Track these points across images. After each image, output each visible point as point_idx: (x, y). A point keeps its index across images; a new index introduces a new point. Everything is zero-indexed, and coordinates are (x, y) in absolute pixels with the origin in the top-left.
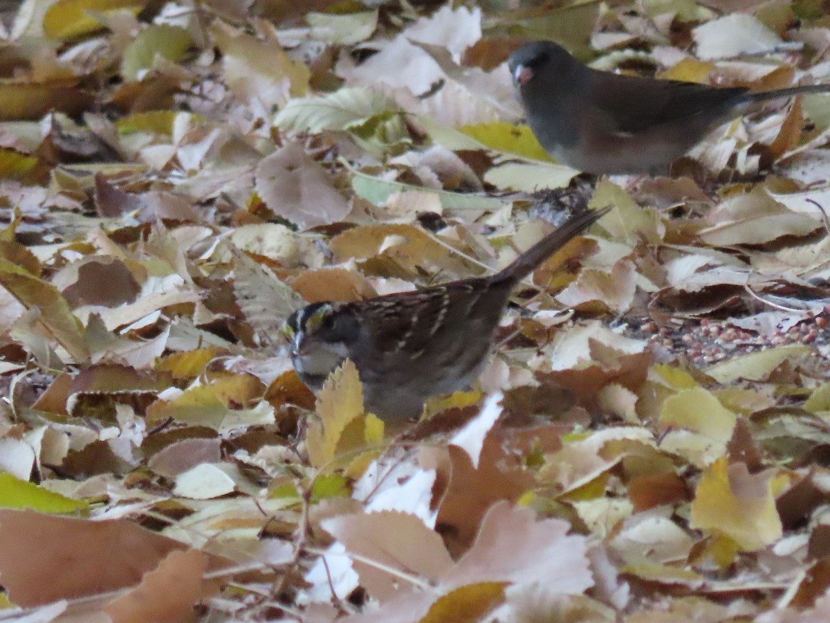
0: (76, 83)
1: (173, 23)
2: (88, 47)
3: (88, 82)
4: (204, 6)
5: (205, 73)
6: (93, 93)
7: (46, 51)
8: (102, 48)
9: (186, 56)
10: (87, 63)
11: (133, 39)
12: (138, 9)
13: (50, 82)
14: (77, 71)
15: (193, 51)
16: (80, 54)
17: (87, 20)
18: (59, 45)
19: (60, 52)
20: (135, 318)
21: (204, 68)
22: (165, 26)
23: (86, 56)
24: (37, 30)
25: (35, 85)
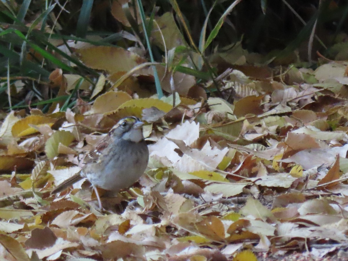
0: (25, 156)
1: (66, 130)
2: (32, 140)
3: (31, 155)
4: (79, 123)
5: (80, 151)
6: (33, 160)
7: (13, 142)
8: (37, 140)
9: (71, 144)
10: (30, 147)
11: (49, 137)
12: (51, 124)
13: (14, 155)
14: (26, 150)
15: (75, 142)
16: (28, 143)
17: (31, 129)
18: (19, 139)
19: (19, 143)
20: (51, 254)
21: (79, 148)
22: (63, 131)
23: (30, 144)
24: (9, 133)
25: (9, 157)
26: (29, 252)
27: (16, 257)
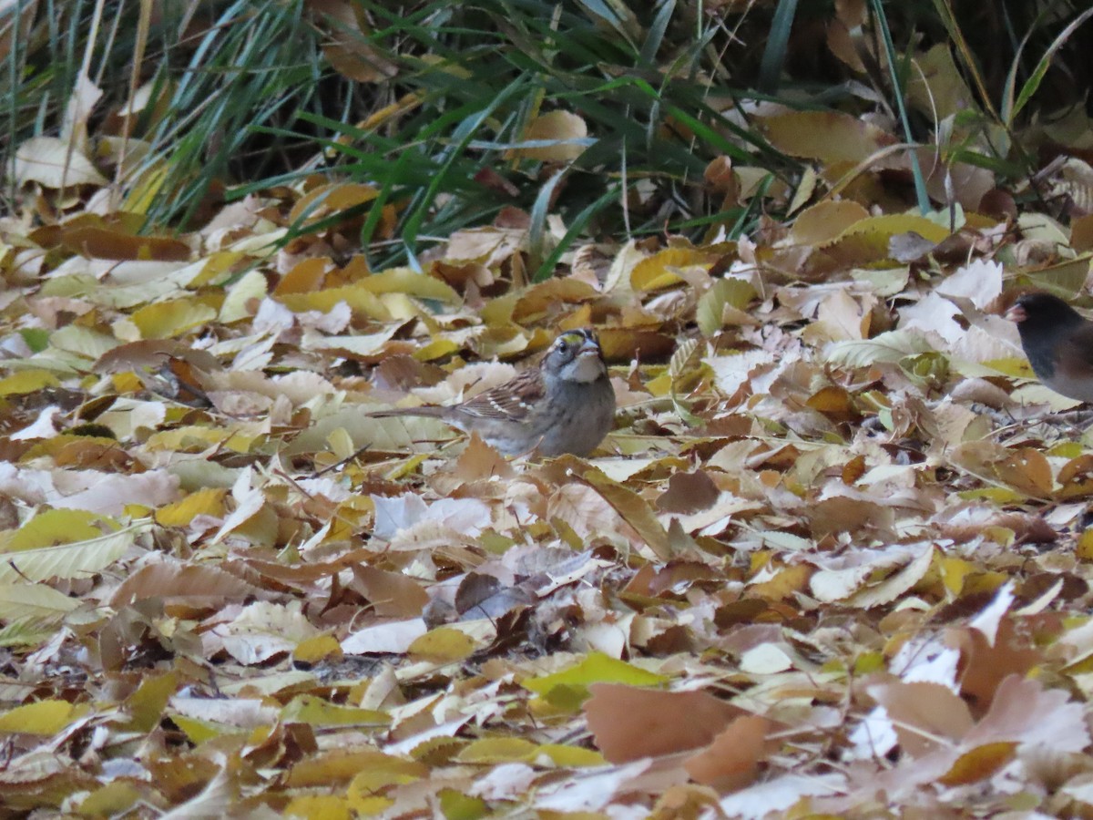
0: (658, 328)
1: (739, 277)
2: (669, 297)
3: (669, 327)
4: (765, 263)
5: (766, 319)
6: (672, 336)
7: (633, 301)
8: (681, 298)
9: (748, 306)
10: (667, 311)
11: (705, 291)
12: (710, 266)
13: (637, 328)
14: (660, 318)
15: (756, 301)
16: (662, 304)
17: (669, 276)
18: (644, 296)
19: (644, 302)
20: (708, 523)
21: (764, 314)
22: (733, 280)
23: (666, 305)
24: (626, 283)
25: (625, 330)
26: (665, 521)
27: (640, 530)
